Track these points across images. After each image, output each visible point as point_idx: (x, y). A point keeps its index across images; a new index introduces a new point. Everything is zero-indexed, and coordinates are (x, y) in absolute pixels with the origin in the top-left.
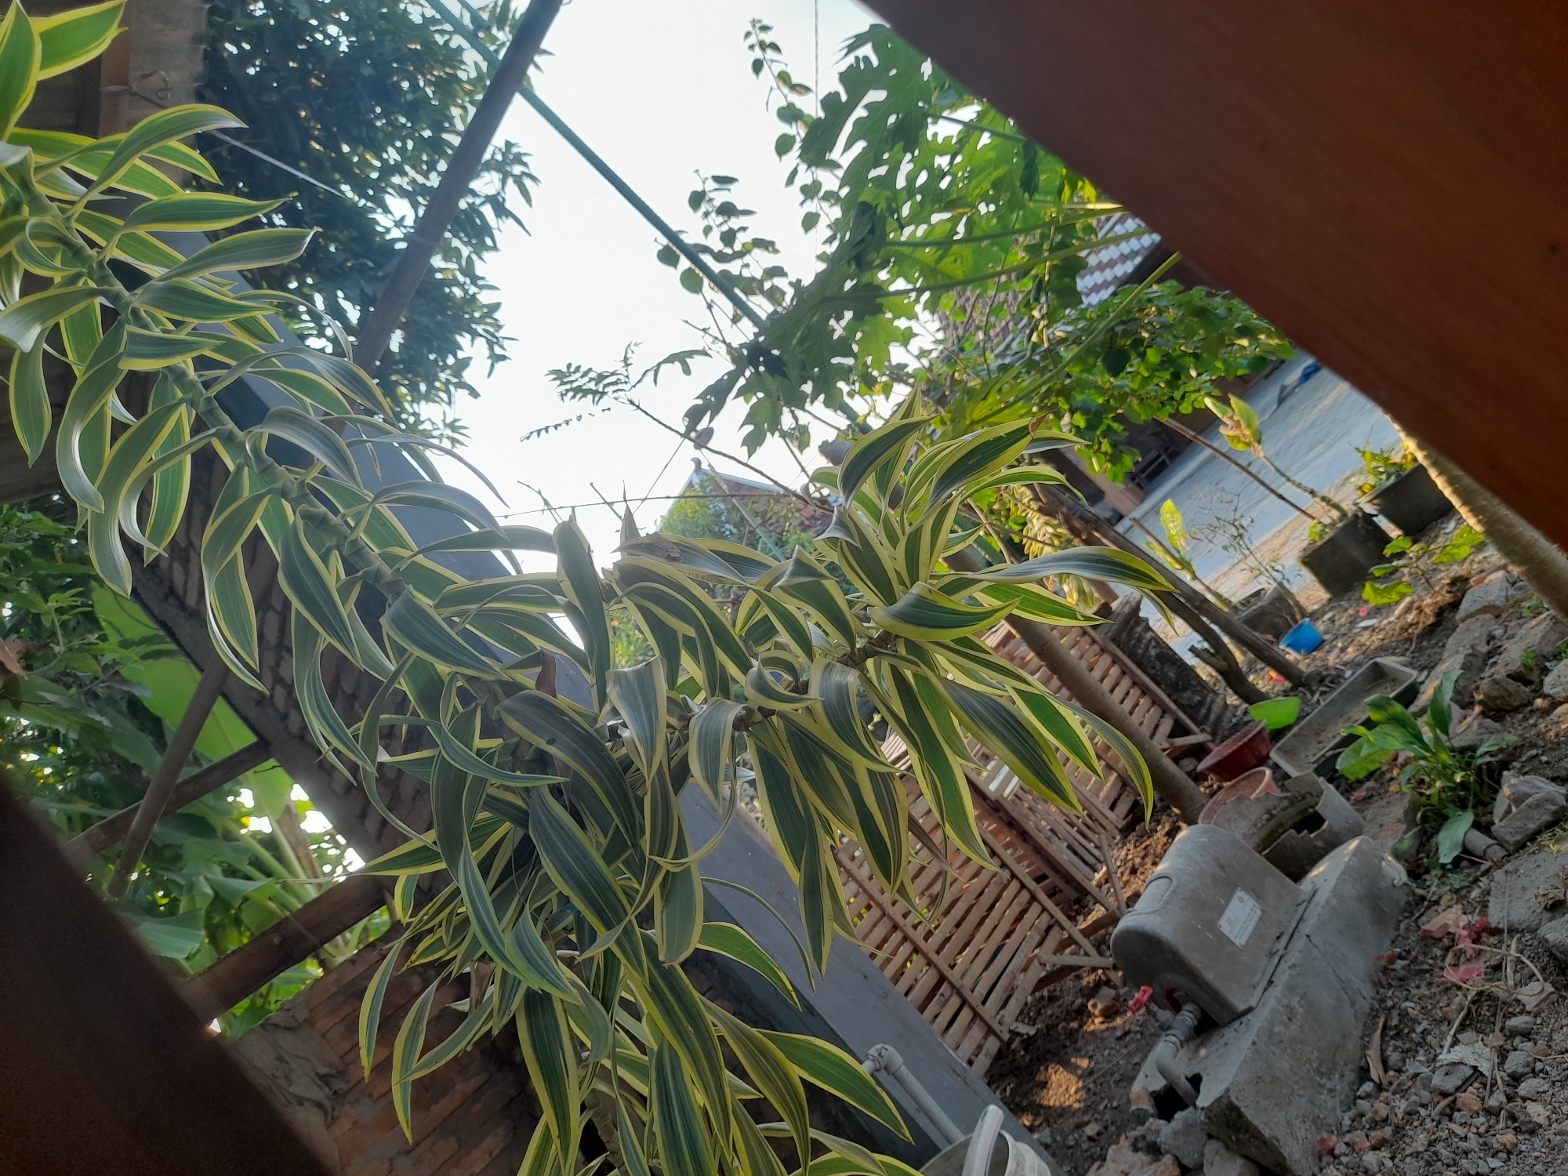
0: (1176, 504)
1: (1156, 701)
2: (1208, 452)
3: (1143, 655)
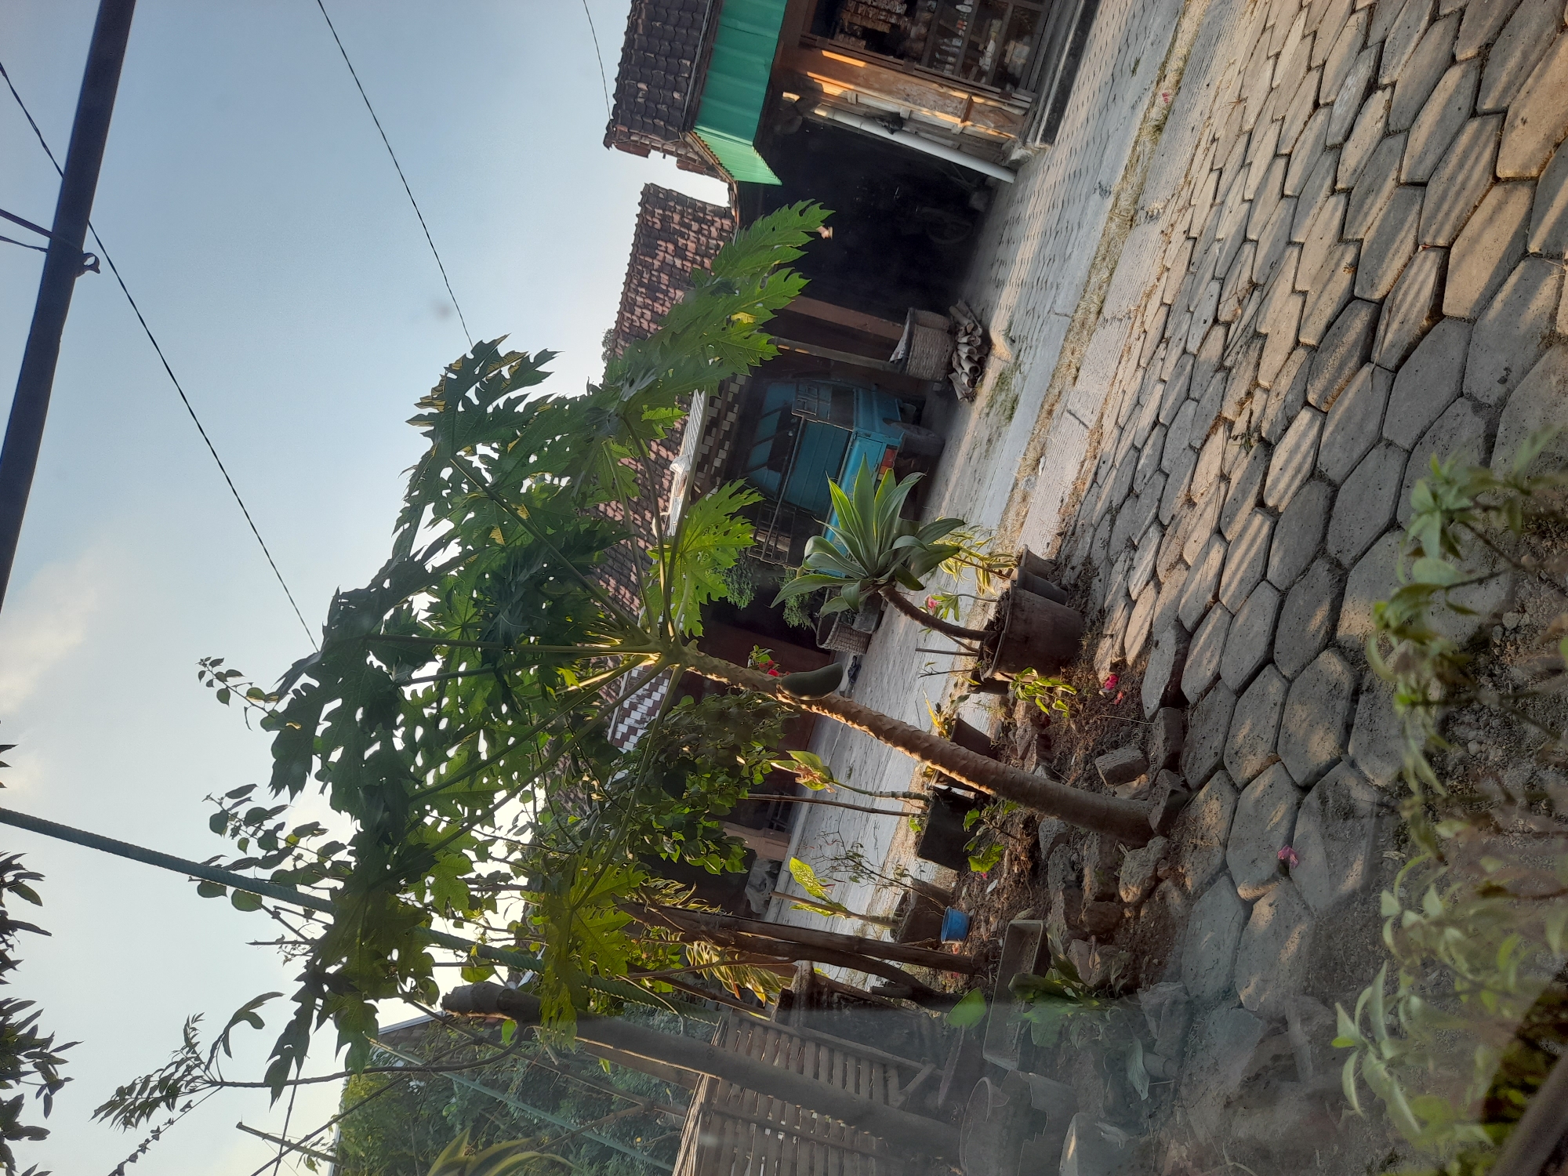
0: (801, 860)
1: (872, 1061)
2: (806, 806)
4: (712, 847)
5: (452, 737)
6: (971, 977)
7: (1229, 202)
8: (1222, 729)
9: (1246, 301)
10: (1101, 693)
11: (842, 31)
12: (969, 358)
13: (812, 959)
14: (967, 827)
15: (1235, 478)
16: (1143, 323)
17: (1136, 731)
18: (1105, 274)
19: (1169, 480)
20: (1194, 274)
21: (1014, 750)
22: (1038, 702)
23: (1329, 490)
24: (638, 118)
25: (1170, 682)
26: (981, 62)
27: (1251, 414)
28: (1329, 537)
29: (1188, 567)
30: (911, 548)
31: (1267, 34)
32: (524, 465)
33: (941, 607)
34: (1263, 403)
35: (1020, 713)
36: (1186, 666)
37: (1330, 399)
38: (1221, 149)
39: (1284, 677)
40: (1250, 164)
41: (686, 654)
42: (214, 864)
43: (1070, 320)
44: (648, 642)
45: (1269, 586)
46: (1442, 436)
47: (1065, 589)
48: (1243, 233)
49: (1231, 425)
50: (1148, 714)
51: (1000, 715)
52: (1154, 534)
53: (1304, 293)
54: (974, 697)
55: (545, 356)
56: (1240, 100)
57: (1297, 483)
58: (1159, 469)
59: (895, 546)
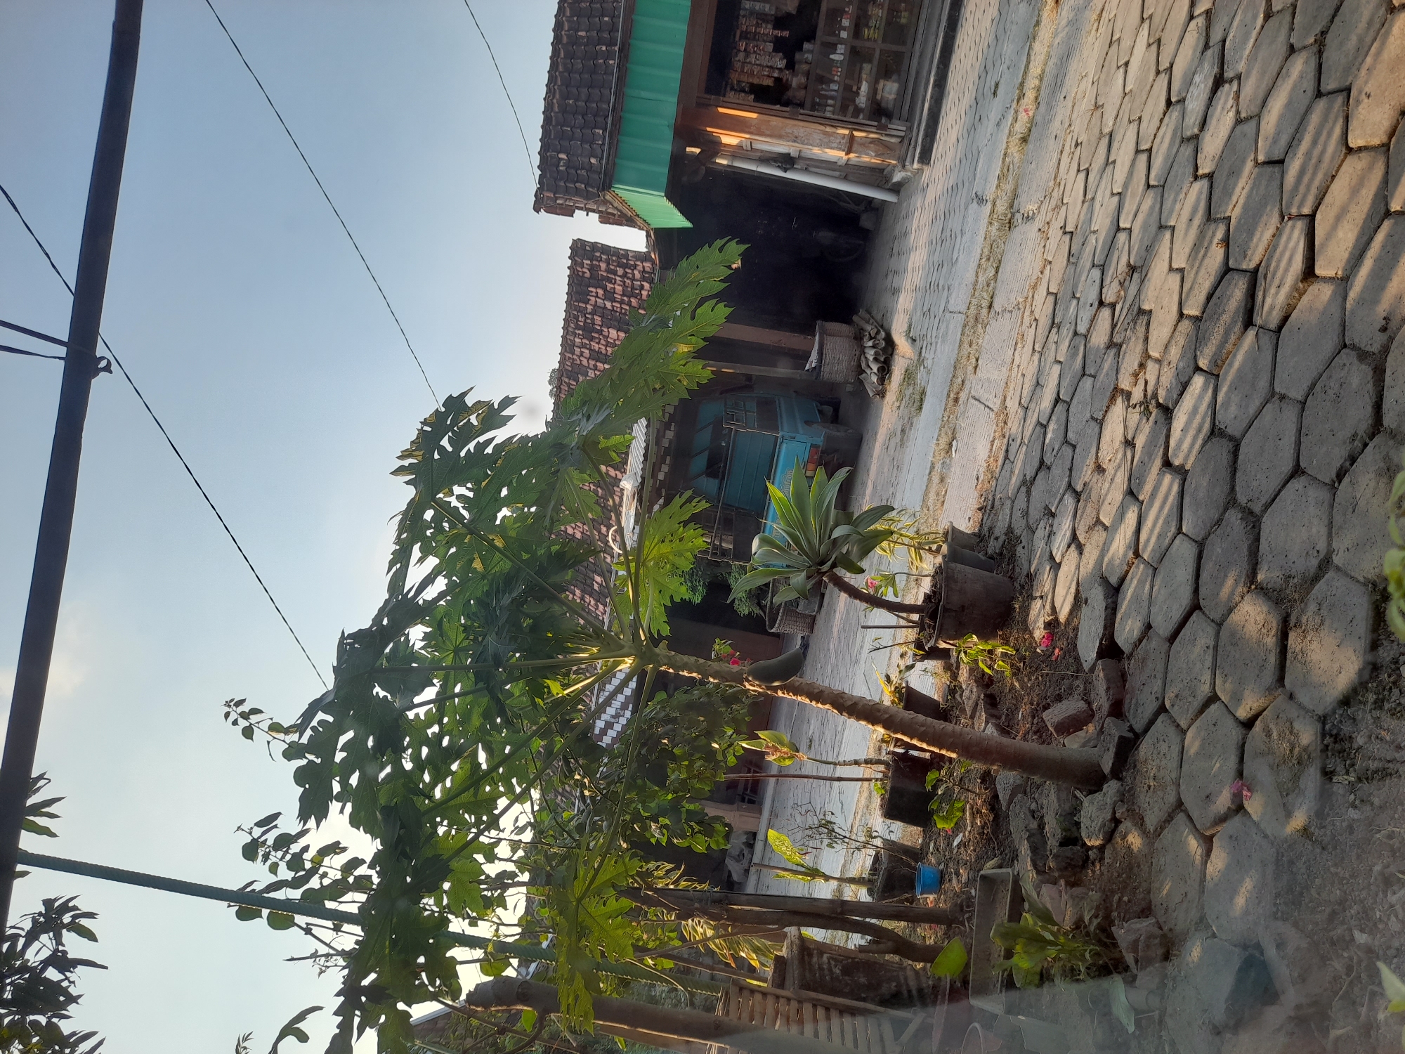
0: (777, 830)
2: (772, 781)
3: (832, 978)
4: (697, 828)
5: (454, 753)
6: (949, 927)
7: (1099, 198)
8: (1160, 675)
9: (1127, 283)
10: (1038, 650)
11: (732, 89)
12: (876, 359)
13: (799, 925)
14: (929, 787)
15: (1140, 442)
16: (1032, 312)
17: (1076, 683)
18: (993, 272)
19: (1077, 450)
20: (1076, 264)
21: (963, 711)
22: (980, 664)
23: (1231, 445)
24: (562, 184)
25: (1104, 635)
26: (857, 101)
27: (1146, 383)
28: (1237, 488)
29: (1106, 528)
30: (848, 536)
31: (1115, 47)
32: (496, 500)
33: (881, 587)
34: (1157, 373)
35: (964, 675)
36: (1118, 620)
37: (1219, 362)
38: (1086, 151)
39: (1213, 621)
40: (1114, 162)
41: (658, 655)
42: (249, 889)
43: (964, 317)
44: (622, 647)
45: (1185, 538)
46: (1332, 385)
47: (991, 558)
48: (1116, 223)
49: (1128, 395)
50: (1086, 666)
51: (946, 679)
52: (1069, 500)
53: (1181, 270)
54: (920, 666)
55: (508, 402)
56: (1097, 107)
57: (1199, 442)
58: (1066, 441)
59: (833, 537)
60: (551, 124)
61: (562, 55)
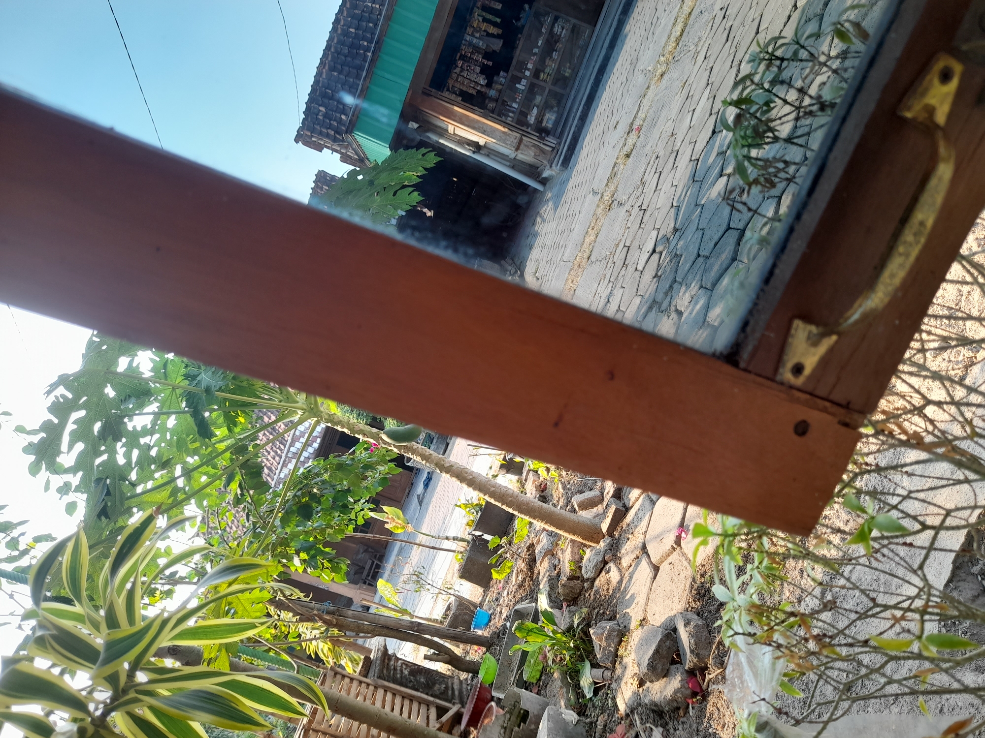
0: (383, 580)
1: (421, 702)
3: (401, 677)
4: (326, 564)
6: (488, 648)
7: (664, 188)
9: (671, 239)
11: (448, 90)
13: (386, 636)
16: (613, 259)
20: (643, 228)
24: (318, 127)
26: (529, 118)
27: (671, 298)
31: (689, 99)
34: (678, 290)
35: (529, 485)
40: (677, 167)
48: (671, 203)
49: (660, 306)
53: (704, 229)
56: (672, 135)
60: (318, 85)
61: (335, 41)
